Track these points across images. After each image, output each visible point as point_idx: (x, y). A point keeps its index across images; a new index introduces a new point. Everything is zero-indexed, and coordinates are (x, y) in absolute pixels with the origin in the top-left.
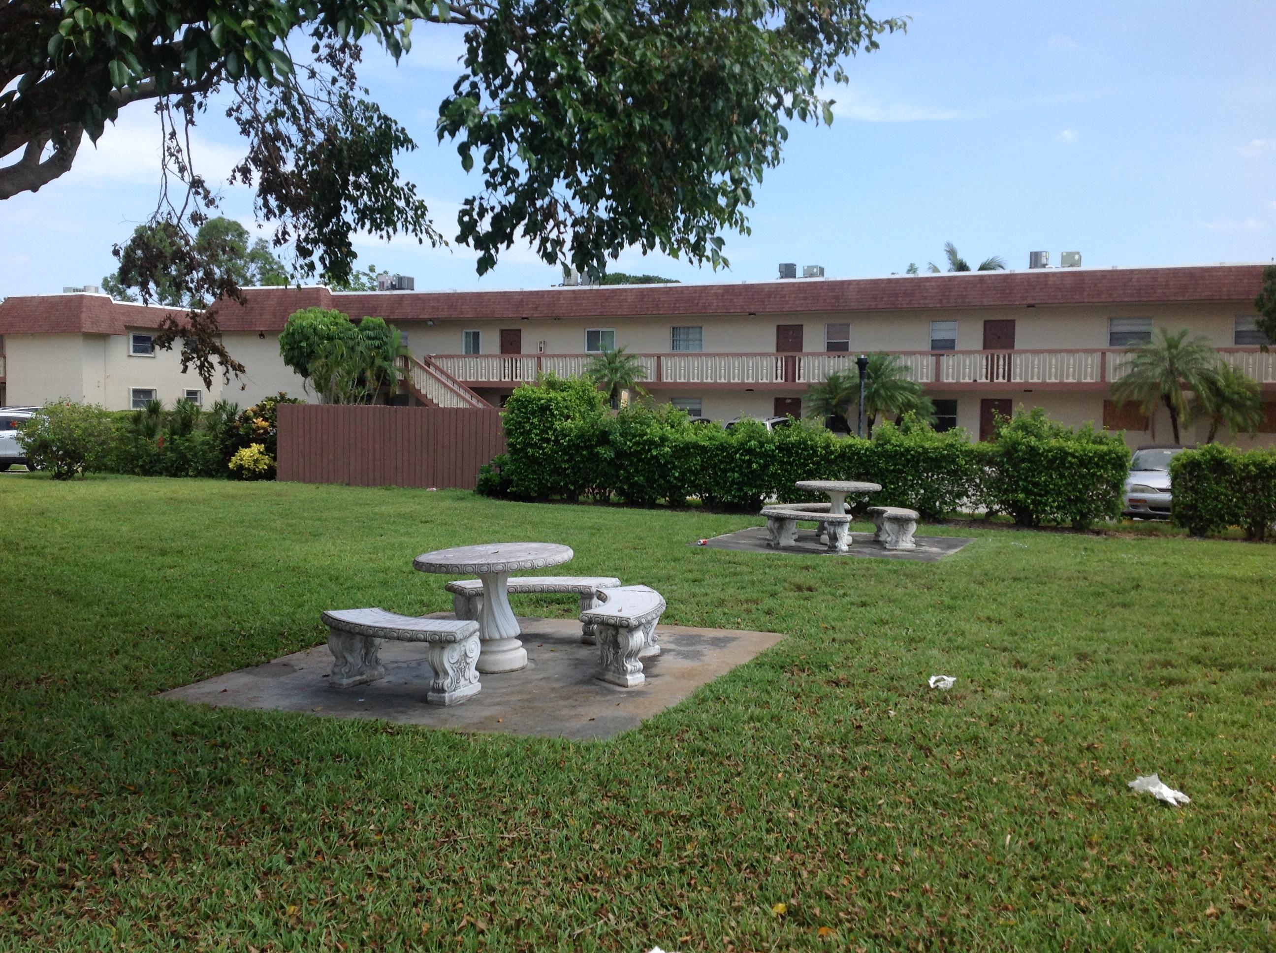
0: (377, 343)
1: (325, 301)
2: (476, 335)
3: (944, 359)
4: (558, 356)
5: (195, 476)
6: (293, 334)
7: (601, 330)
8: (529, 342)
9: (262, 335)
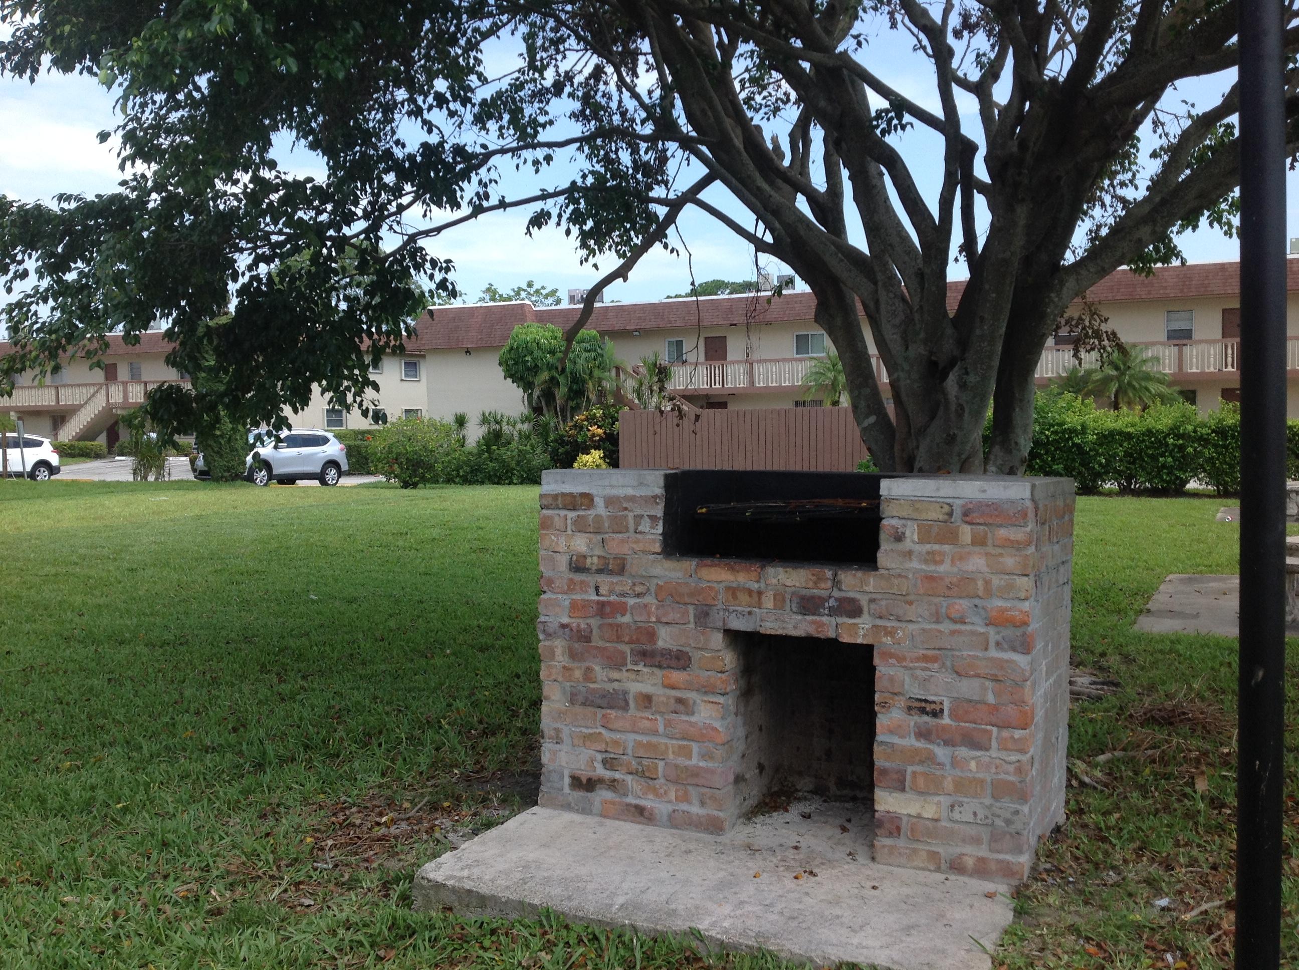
0: (593, 354)
1: (529, 316)
2: (680, 344)
3: (1187, 350)
4: (771, 361)
5: (521, 483)
6: (518, 348)
7: (810, 333)
8: (735, 348)
9: (468, 352)
